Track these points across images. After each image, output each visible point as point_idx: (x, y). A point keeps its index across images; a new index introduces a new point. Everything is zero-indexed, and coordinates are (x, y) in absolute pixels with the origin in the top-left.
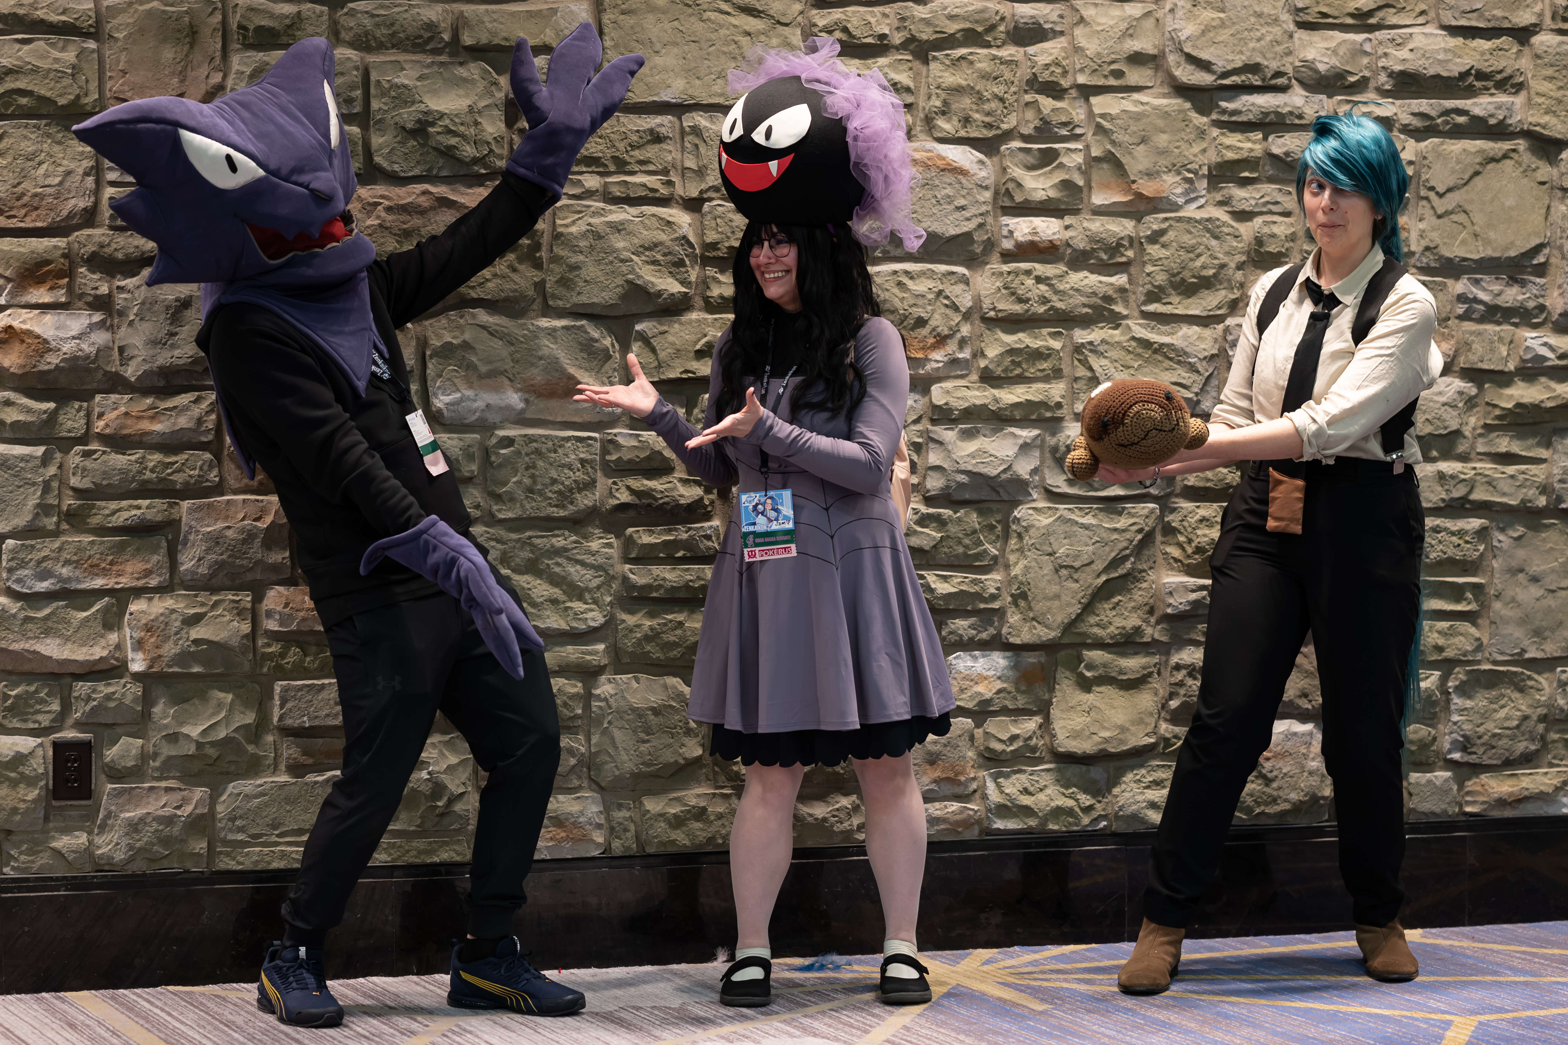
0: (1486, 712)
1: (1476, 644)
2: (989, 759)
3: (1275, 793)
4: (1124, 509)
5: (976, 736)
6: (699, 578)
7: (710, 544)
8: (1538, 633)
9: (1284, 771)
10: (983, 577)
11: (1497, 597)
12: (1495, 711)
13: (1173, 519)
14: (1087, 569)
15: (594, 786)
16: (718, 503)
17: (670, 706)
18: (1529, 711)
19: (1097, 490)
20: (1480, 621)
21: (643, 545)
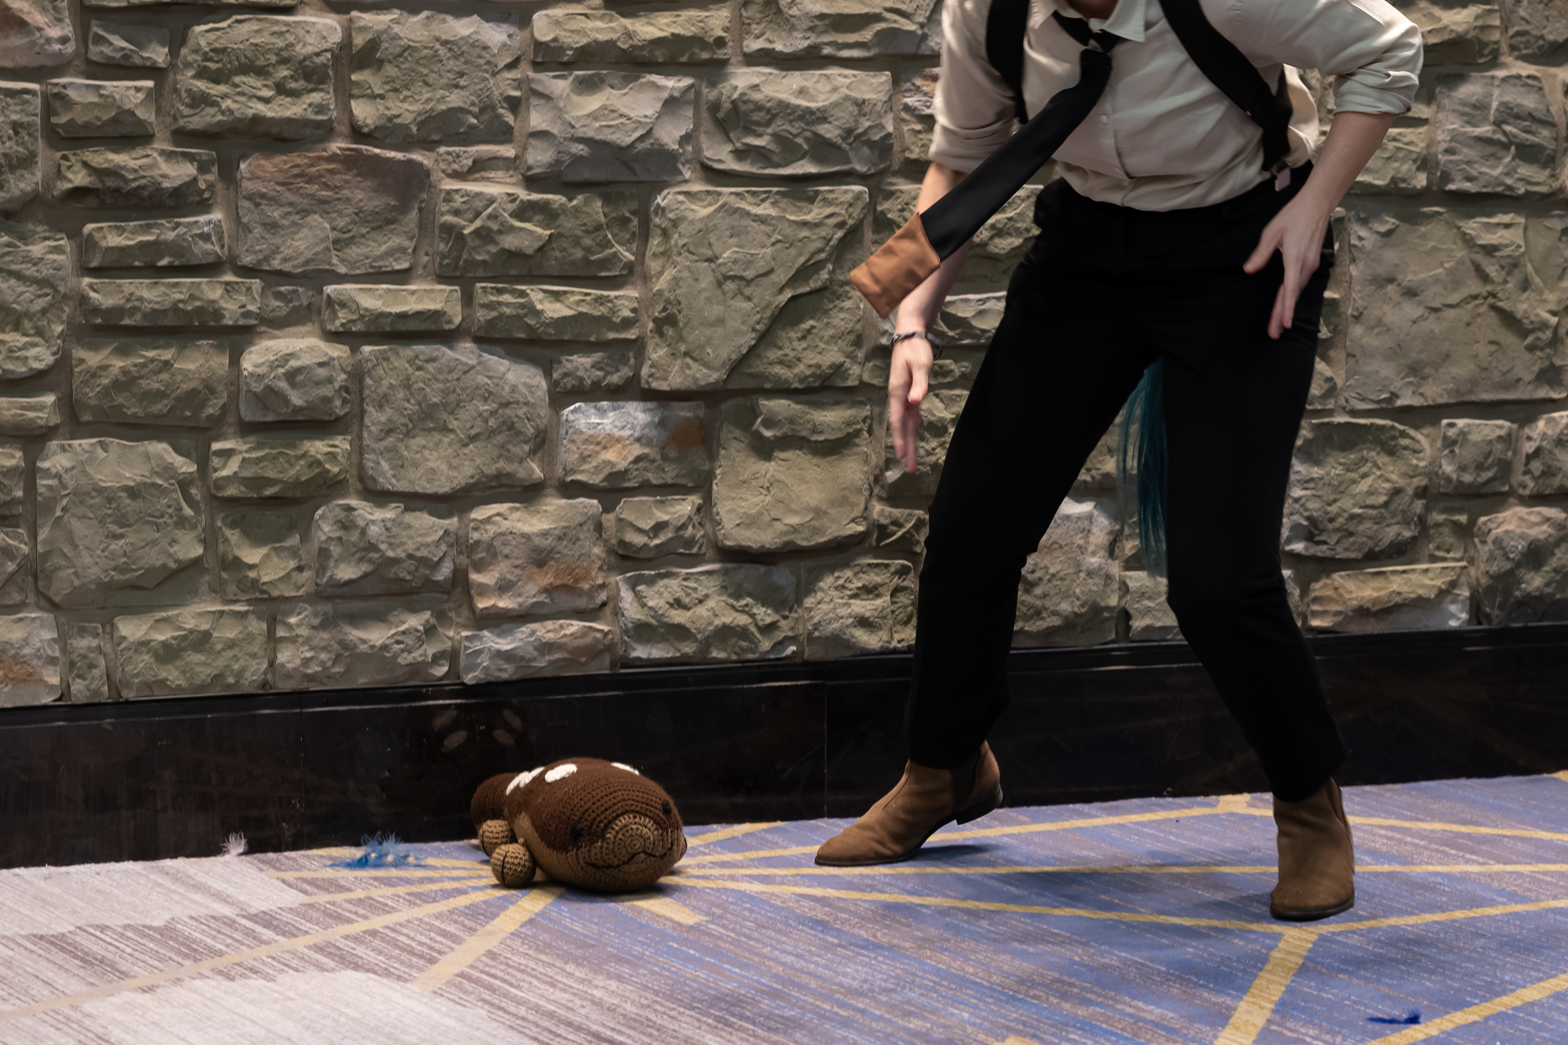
0: (1341, 483)
1: (1326, 386)
2: (624, 558)
3: (1039, 603)
4: (817, 193)
5: (605, 524)
6: (192, 297)
7: (209, 246)
8: (1415, 370)
9: (1052, 571)
10: (613, 294)
11: (1357, 318)
12: (1354, 482)
13: (889, 208)
14: (765, 281)
15: (43, 602)
16: (219, 186)
17: (154, 485)
18: (1401, 482)
19: (777, 166)
20: (1332, 353)
21: (109, 249)
